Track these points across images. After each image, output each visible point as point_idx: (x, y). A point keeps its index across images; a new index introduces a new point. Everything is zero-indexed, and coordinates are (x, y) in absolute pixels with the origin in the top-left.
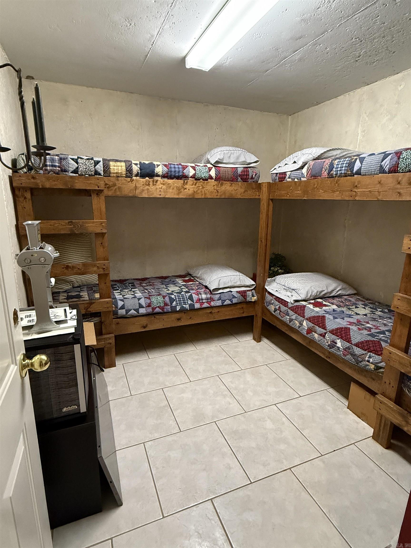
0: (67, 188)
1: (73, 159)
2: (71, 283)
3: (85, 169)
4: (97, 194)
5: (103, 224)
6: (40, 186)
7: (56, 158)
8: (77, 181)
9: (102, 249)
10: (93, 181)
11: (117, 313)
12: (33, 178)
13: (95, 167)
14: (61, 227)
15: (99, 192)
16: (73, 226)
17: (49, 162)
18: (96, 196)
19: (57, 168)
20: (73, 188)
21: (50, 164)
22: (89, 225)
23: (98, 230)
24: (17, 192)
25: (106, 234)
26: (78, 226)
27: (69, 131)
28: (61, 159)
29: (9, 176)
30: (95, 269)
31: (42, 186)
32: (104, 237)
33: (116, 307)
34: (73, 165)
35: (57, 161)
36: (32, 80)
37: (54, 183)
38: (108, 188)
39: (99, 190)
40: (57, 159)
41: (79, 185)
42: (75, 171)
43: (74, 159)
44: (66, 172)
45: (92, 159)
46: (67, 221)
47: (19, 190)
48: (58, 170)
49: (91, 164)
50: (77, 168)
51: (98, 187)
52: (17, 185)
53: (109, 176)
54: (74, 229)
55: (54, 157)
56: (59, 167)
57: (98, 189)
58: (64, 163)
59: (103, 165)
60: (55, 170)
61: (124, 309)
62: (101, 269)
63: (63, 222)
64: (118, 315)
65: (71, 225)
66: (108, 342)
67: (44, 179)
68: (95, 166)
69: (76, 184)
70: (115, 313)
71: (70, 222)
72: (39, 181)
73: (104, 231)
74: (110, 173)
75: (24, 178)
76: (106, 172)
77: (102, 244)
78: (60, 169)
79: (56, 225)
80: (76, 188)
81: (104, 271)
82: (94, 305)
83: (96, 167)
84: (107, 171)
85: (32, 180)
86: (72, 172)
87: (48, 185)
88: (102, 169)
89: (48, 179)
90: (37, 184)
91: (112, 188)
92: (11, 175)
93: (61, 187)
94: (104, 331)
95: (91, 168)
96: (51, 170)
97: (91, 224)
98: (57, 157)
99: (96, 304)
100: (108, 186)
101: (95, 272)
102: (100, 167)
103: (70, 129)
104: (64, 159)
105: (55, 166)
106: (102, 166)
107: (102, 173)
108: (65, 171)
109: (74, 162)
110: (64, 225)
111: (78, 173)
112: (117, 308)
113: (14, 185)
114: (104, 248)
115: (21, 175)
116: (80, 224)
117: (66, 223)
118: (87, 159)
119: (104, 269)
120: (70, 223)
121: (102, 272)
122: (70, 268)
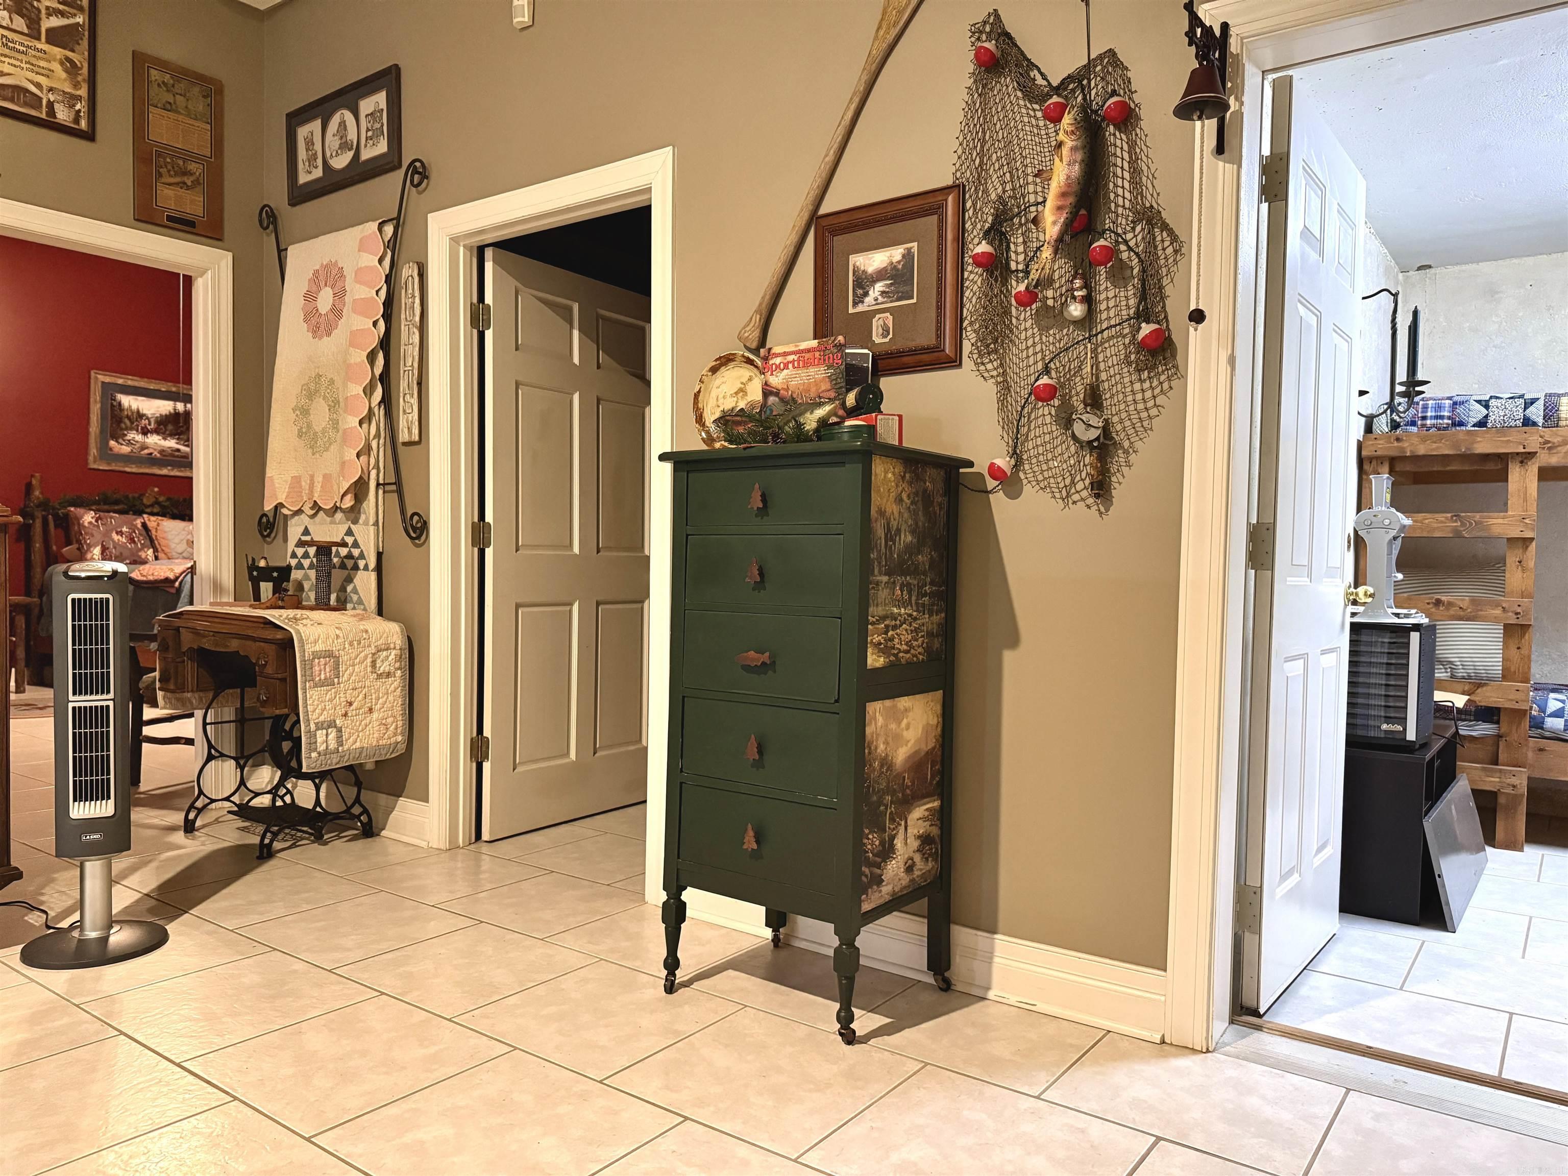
0: (1459, 453)
1: (1479, 402)
2: (1447, 666)
3: (1502, 418)
4: (1522, 462)
5: (1527, 521)
6: (1406, 453)
7: (1445, 404)
8: (1479, 439)
9: (1519, 574)
10: (1514, 436)
11: (1543, 723)
12: (1398, 439)
13: (1524, 411)
14: (1436, 525)
15: (1526, 457)
16: (1459, 524)
17: (1431, 412)
18: (1518, 466)
19: (1446, 421)
20: (1469, 452)
21: (1433, 414)
22: (1495, 521)
23: (1515, 533)
24: (1366, 467)
25: (1534, 544)
26: (1471, 524)
27: (1494, 349)
28: (1455, 403)
29: (1359, 441)
30: (1498, 612)
31: (1411, 451)
32: (1527, 547)
33: (1543, 710)
34: (1479, 412)
35: (1446, 409)
36: (1428, 271)
37: (1435, 445)
38: (1549, 448)
39: (1525, 453)
40: (1447, 405)
41: (1484, 445)
42: (1482, 423)
43: (1481, 401)
44: (1463, 425)
45: (1522, 396)
46: (1449, 515)
47: (1371, 462)
48: (1447, 424)
49: (1517, 406)
50: (1487, 416)
51: (1524, 448)
52: (1369, 454)
53: (1557, 426)
54: (1462, 529)
55: (1443, 402)
56: (1449, 418)
57: (1523, 451)
58: (1460, 410)
59: (1545, 405)
60: (1440, 424)
61: (1562, 717)
62: (1510, 614)
63: (1441, 517)
64: (1542, 728)
65: (1456, 521)
66: (1508, 781)
67: (1415, 440)
68: (1525, 409)
69: (1476, 446)
70: (1537, 724)
71: (1455, 516)
72: (1406, 445)
73: (1528, 534)
74: (1559, 419)
75: (1381, 442)
76: (1549, 419)
77: (1520, 562)
78: (1450, 422)
79: (1427, 521)
80: (1477, 452)
81: (1518, 618)
82: (1484, 688)
83: (1528, 411)
84: (1551, 416)
85: (1396, 444)
86: (1474, 426)
87: (1422, 450)
88: (1542, 413)
89: (1424, 440)
90: (1403, 449)
91: (1559, 448)
92: (1361, 440)
93: (1447, 452)
94: (1502, 757)
95: (1515, 414)
96: (1433, 426)
97: (1500, 521)
98: (1448, 402)
99: (1489, 687)
100: (1549, 445)
101: (1496, 620)
102: (1536, 413)
103: (1494, 346)
104: (1462, 403)
105: (1442, 417)
106: (1542, 408)
107: (1540, 421)
108: (1461, 424)
109: (1482, 406)
110: (1442, 522)
111: (1486, 426)
112: (1544, 712)
113: (1364, 453)
114: (1523, 571)
115: (1378, 437)
116: (1476, 519)
117: (1446, 518)
118: (1510, 398)
119: (1517, 614)
120: (1454, 518)
121: (1513, 621)
122: (1443, 604)
